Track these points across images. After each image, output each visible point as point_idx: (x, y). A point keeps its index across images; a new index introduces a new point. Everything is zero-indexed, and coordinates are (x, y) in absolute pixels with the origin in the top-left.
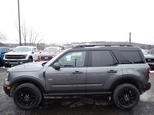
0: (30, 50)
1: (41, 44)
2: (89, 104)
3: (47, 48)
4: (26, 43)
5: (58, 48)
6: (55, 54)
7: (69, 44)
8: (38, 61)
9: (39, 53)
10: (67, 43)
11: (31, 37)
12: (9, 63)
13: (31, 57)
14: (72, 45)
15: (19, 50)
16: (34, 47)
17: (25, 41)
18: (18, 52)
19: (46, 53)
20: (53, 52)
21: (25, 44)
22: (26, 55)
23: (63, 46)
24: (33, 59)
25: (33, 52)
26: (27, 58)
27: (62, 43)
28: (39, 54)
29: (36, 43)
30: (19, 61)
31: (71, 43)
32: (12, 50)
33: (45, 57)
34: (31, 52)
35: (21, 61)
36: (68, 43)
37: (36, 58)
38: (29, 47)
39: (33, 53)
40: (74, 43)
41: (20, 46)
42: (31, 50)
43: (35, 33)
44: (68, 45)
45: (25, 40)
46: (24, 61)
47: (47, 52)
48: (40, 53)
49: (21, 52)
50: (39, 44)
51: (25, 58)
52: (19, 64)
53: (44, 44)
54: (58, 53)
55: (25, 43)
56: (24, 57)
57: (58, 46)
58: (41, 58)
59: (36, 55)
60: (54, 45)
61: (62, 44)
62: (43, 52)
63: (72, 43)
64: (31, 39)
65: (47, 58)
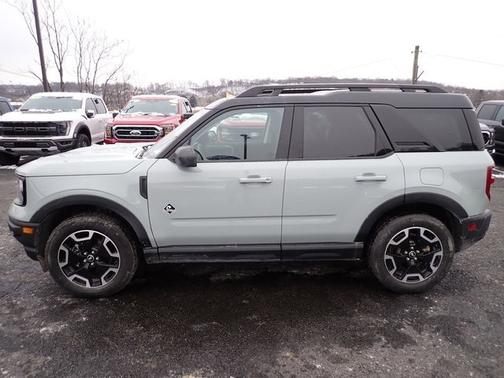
0: (78, 105)
1: (118, 86)
2: (269, 270)
3: (135, 100)
4: (64, 81)
5: (175, 100)
6: (164, 119)
7: (213, 87)
8: (108, 143)
9: (109, 115)
10: (207, 82)
11: (81, 61)
12: (13, 149)
13: (83, 131)
14: (224, 90)
15: (43, 106)
16: (94, 96)
17: (61, 75)
18: (40, 112)
19: (133, 115)
20: (156, 114)
21: (63, 87)
22: (66, 122)
23: (194, 92)
24: (92, 136)
25: (90, 111)
26: (70, 134)
27: (190, 84)
28: (111, 121)
29: (100, 82)
30: (45, 141)
31: (220, 85)
32: (17, 107)
33: (133, 128)
34: (82, 112)
35: (50, 144)
36: (211, 84)
37: (102, 134)
38: (77, 96)
39: (90, 116)
40: (231, 83)
41: (46, 91)
42: (84, 106)
43: (94, 47)
44: (211, 89)
45: (61, 71)
46: (62, 142)
47: (137, 113)
48: (115, 115)
49: (50, 112)
50: (110, 86)
51: (64, 134)
52: (46, 153)
53: (126, 87)
54: (173, 114)
55: (62, 83)
56: (60, 128)
57: (173, 93)
58: (119, 132)
59: (100, 122)
60: (160, 90)
61: (187, 86)
62: (123, 113)
63: (223, 81)
64: (79, 67)
65: (138, 131)
